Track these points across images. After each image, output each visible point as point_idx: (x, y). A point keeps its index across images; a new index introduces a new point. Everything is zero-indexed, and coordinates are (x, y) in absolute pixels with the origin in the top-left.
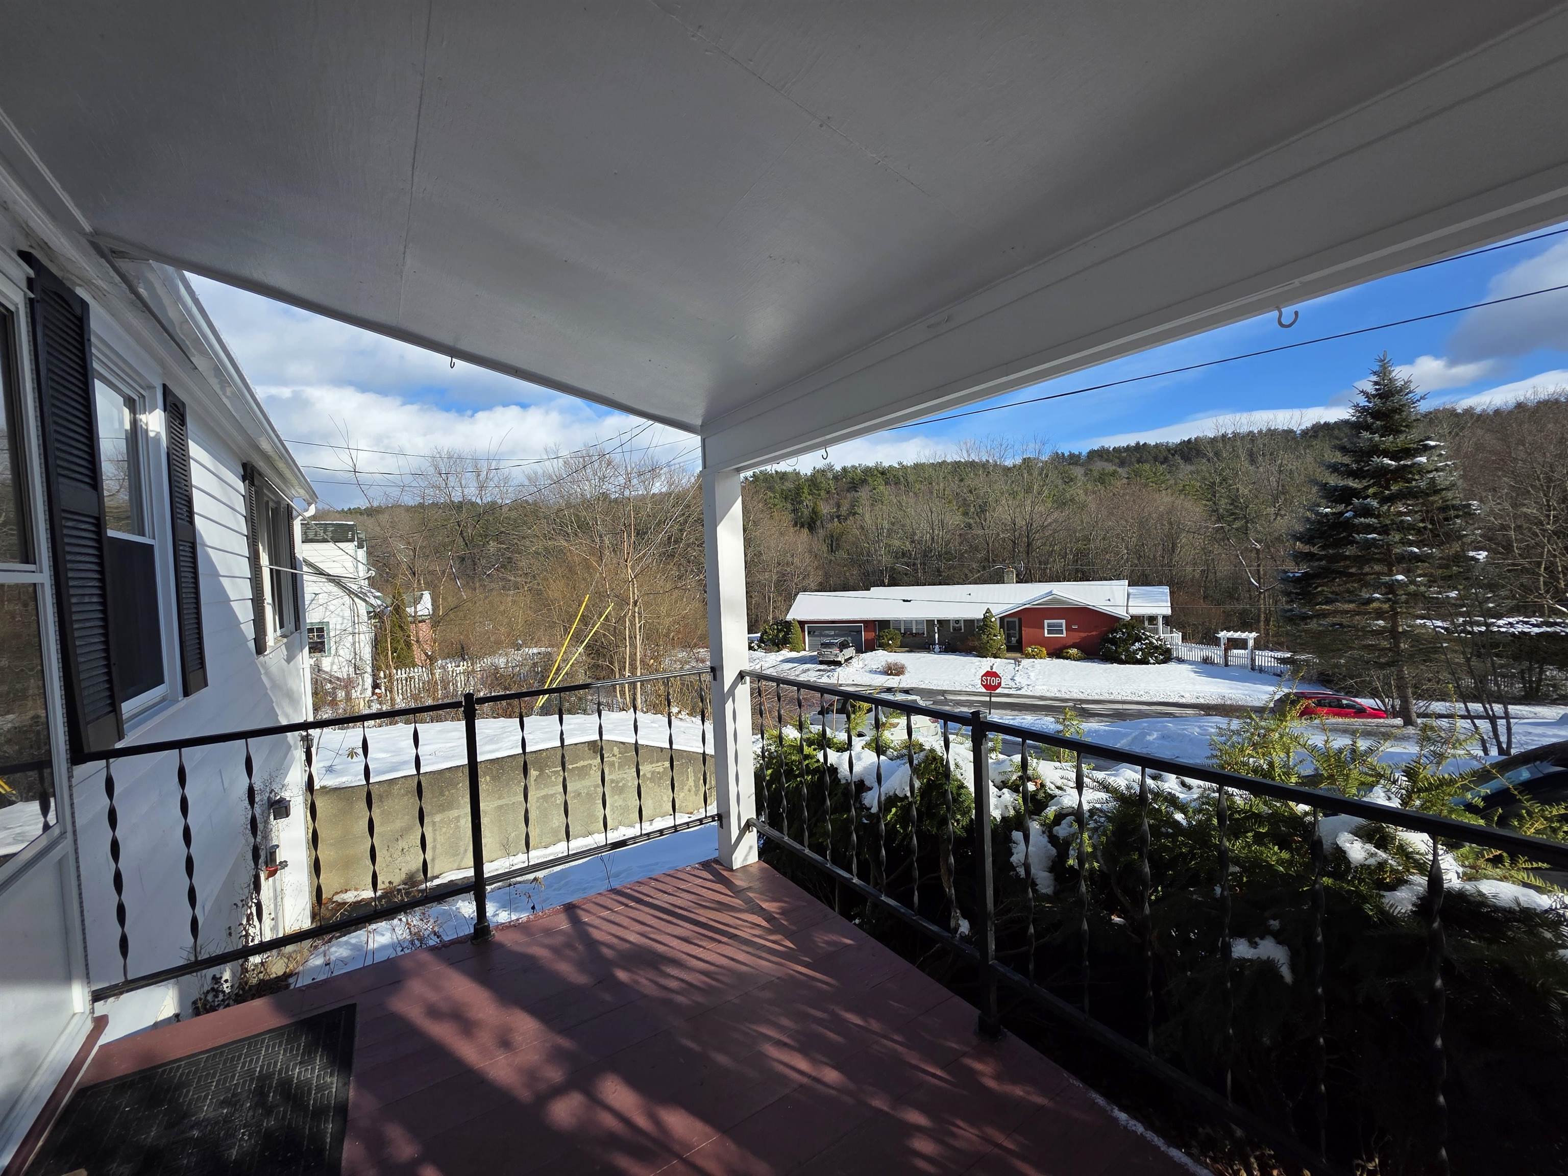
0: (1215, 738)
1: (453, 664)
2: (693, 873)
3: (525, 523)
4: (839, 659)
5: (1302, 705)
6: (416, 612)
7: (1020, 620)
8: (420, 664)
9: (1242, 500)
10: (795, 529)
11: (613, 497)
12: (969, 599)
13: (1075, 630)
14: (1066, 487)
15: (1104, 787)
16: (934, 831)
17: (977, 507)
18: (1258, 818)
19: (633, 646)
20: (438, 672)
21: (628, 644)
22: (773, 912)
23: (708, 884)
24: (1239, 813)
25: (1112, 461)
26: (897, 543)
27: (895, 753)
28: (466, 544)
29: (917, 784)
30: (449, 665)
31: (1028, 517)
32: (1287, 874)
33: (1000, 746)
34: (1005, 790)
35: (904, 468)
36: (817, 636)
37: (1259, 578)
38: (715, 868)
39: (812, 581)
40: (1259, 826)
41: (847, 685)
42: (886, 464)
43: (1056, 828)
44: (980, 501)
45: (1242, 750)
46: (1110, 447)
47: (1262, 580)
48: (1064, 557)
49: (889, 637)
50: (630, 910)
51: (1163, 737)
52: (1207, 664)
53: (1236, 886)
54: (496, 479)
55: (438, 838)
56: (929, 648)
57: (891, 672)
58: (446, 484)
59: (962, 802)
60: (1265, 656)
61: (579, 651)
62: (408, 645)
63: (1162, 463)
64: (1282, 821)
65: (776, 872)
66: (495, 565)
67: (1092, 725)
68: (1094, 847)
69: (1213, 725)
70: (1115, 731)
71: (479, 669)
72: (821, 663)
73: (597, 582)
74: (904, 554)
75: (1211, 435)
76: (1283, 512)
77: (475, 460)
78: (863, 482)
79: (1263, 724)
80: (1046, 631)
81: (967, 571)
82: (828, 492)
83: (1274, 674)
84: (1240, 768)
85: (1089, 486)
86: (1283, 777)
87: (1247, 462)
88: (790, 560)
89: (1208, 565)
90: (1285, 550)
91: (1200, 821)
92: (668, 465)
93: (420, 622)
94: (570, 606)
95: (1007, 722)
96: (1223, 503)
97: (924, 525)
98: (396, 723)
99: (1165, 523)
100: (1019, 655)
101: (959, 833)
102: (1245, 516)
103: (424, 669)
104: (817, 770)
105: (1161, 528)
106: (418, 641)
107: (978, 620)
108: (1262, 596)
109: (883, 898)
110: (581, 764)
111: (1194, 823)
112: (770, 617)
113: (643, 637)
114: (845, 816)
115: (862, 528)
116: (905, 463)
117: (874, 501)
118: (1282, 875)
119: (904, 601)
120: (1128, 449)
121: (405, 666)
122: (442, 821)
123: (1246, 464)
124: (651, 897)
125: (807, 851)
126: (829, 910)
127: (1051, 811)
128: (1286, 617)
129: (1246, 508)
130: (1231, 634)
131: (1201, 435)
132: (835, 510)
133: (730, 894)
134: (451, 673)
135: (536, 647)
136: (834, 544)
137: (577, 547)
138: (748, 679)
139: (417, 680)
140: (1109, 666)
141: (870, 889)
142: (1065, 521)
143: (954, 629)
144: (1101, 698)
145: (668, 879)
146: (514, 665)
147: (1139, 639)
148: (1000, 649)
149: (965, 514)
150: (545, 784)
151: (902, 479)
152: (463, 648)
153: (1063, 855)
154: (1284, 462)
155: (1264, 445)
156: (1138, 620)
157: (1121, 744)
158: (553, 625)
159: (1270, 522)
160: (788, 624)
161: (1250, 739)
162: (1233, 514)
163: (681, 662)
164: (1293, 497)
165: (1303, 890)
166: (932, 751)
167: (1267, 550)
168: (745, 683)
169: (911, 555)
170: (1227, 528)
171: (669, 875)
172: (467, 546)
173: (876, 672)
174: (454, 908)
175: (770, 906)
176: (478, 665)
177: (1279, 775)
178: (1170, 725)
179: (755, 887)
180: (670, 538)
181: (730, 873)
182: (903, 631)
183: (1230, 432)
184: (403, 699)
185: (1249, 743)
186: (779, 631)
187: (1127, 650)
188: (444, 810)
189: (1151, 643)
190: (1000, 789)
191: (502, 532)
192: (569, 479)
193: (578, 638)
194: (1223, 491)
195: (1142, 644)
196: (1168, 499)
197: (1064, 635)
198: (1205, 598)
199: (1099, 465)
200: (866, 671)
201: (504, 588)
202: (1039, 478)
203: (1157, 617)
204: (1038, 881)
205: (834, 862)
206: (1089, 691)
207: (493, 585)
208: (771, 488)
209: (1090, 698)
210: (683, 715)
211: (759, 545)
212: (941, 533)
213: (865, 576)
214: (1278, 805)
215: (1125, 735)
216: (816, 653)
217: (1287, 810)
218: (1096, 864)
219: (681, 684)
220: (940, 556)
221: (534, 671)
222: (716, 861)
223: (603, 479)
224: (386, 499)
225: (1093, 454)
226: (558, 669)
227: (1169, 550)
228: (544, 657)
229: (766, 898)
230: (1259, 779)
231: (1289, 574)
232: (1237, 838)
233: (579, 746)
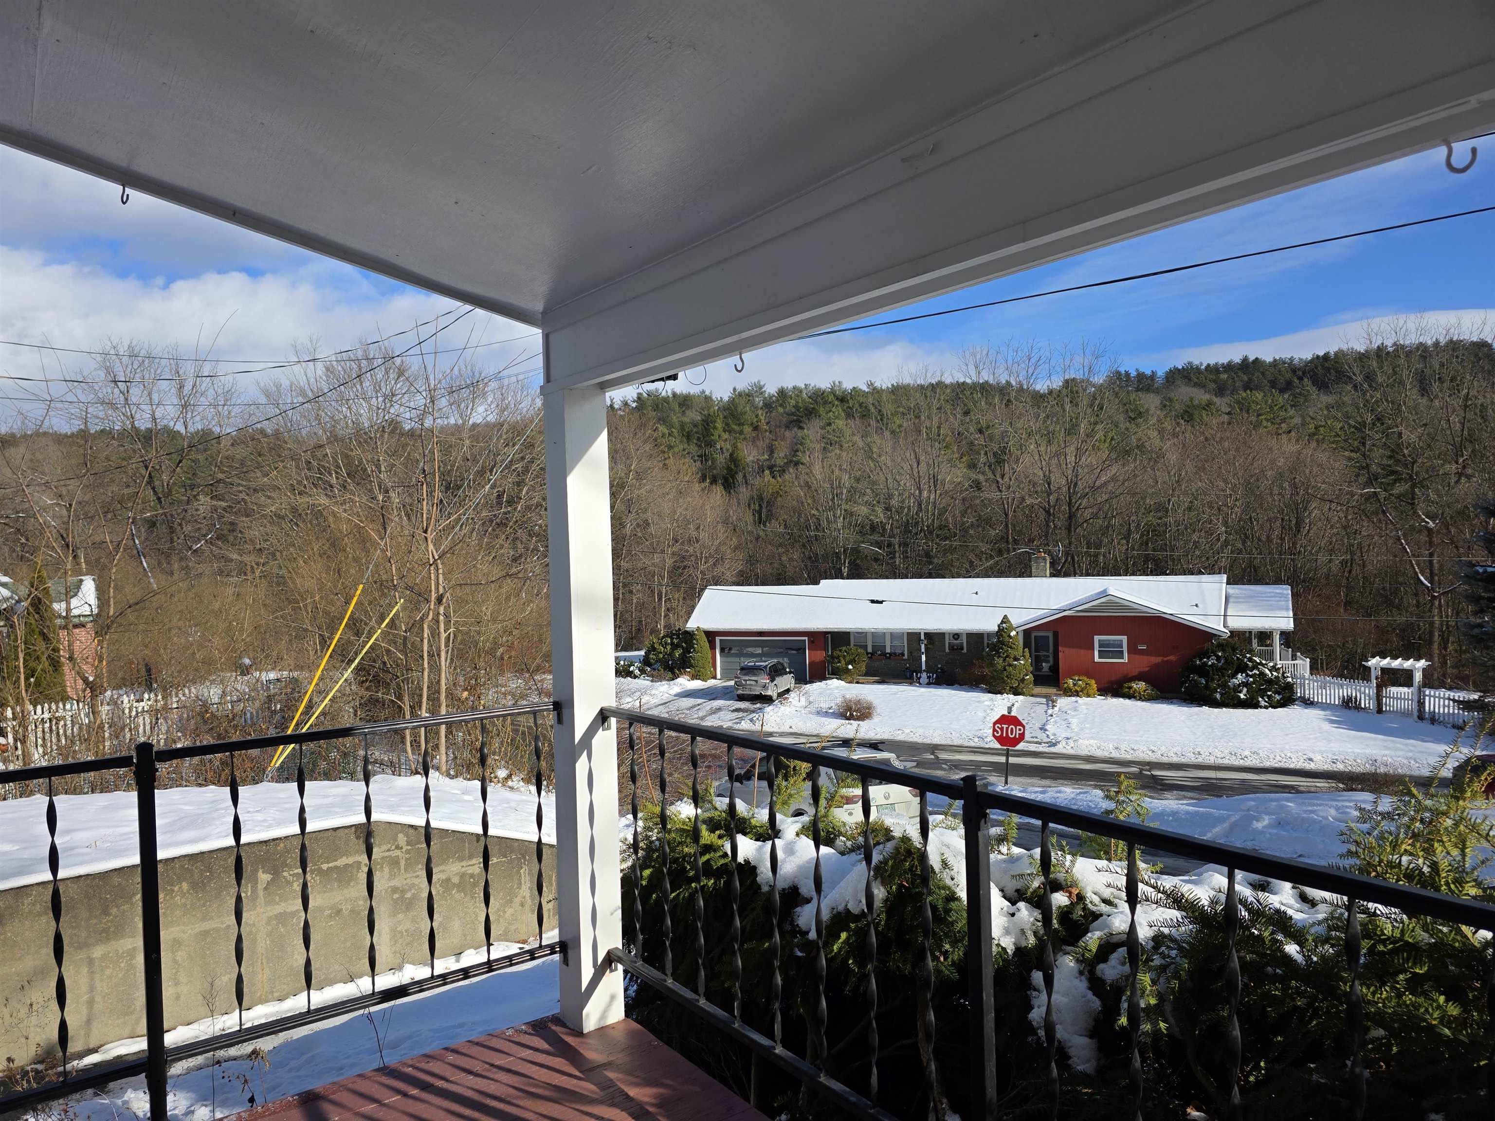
0: (1353, 825)
1: (132, 697)
2: (516, 1040)
3: (259, 467)
4: (769, 693)
5: (1489, 774)
6: (68, 610)
7: (1056, 634)
8: (75, 697)
9: (1406, 452)
10: (703, 485)
11: (407, 427)
12: (975, 600)
13: (1141, 652)
14: (1133, 428)
15: (1177, 901)
16: (908, 969)
17: (990, 454)
18: (1414, 951)
19: (435, 668)
20: (104, 709)
21: (426, 665)
22: (647, 1103)
23: (542, 1058)
24: (1384, 942)
25: (1204, 386)
26: (864, 510)
27: (849, 844)
28: (159, 499)
29: (880, 893)
30: (125, 699)
31: (1070, 472)
32: (1456, 1040)
33: (1014, 833)
34: (1022, 905)
35: (876, 392)
36: (735, 655)
37: (1432, 575)
38: (554, 1031)
39: (730, 567)
40: (1415, 964)
41: (782, 734)
42: (848, 385)
43: (1101, 966)
44: (995, 447)
45: (1395, 846)
46: (1201, 364)
47: (1436, 578)
48: (1127, 537)
49: (848, 658)
50: (410, 1102)
51: (1279, 824)
52: (1350, 708)
53: (1380, 1060)
54: (211, 393)
55: (98, 984)
56: (911, 677)
57: (851, 715)
58: (126, 399)
59: (952, 923)
60: (1439, 698)
61: (345, 676)
62: (56, 665)
63: (1282, 391)
64: (1449, 956)
65: (652, 1037)
66: (205, 535)
67: (1170, 804)
68: (1160, 996)
69: (1351, 804)
70: (1203, 814)
71: (175, 706)
72: (741, 698)
73: (377, 566)
74: (873, 528)
75: (1361, 348)
76: (1469, 471)
77: (177, 360)
78: (811, 413)
79: (1428, 803)
80: (1096, 653)
81: (972, 557)
82: (756, 428)
83: (1454, 727)
84: (1387, 872)
85: (1168, 426)
86: (1452, 886)
87: (1415, 391)
88: (694, 534)
89: (1352, 553)
90: (1473, 531)
91: (1322, 957)
92: (498, 377)
93: (76, 626)
94: (331, 603)
95: (1032, 796)
96: (1378, 456)
97: (906, 481)
98: (31, 793)
99: (1286, 485)
100: (1052, 690)
101: (947, 972)
102: (1411, 477)
103: (81, 705)
104: (724, 870)
105: (1280, 494)
106: (71, 659)
107: (989, 635)
108: (1437, 603)
109: (823, 1079)
110: (342, 862)
111: (1315, 959)
112: (661, 626)
113: (452, 655)
114: (767, 944)
115: (808, 485)
116: (877, 384)
117: (829, 444)
118: (1448, 1042)
119: (873, 601)
120: (1229, 367)
121: (50, 699)
122: (105, 957)
123: (1413, 394)
124: (447, 1080)
125: (703, 1002)
126: (738, 1100)
127: (1093, 939)
128: (1473, 636)
129: (1413, 463)
130: (1386, 662)
131: (1344, 348)
132: (766, 457)
133: (577, 1073)
134: (127, 711)
135: (273, 669)
136: (764, 510)
137: (347, 507)
138: (613, 721)
139: (69, 723)
140: (1196, 710)
141: (804, 1065)
142: (1128, 479)
143: (952, 647)
144: (1184, 760)
145: (475, 1051)
146: (235, 699)
147: (1242, 668)
148: (1023, 680)
149: (972, 466)
150: (281, 896)
151: (873, 410)
152: (149, 671)
153: (1110, 1010)
154: (1473, 393)
155: (1442, 365)
156: (1241, 638)
157: (1211, 835)
158: (301, 635)
159: (1449, 486)
160: (688, 637)
161: (1409, 827)
162: (1393, 473)
163: (513, 695)
164: (1485, 448)
165: (1479, 1066)
166: (905, 839)
167: (1445, 531)
168: (609, 728)
169: (884, 529)
170: (1383, 495)
171: (477, 1044)
172: (160, 502)
173: (826, 714)
174: (119, 1102)
175: (640, 1093)
176: (175, 699)
177: (1447, 884)
178: (1291, 805)
179: (620, 1062)
180: (499, 496)
181: (578, 1040)
182: (870, 650)
183: (1389, 343)
184: (45, 754)
185: (1406, 833)
186: (675, 647)
187: (1224, 685)
188: (108, 939)
189: (1262, 674)
190: (1013, 903)
191: (219, 481)
192: (333, 395)
193: (343, 655)
194: (1377, 437)
195: (1247, 675)
196: (1291, 448)
197: (1125, 660)
198: (1348, 604)
199: (1184, 392)
200: (810, 713)
201: (221, 572)
202: (1089, 411)
203: (1271, 633)
204: (1072, 1052)
205: (747, 1020)
206: (1163, 749)
207: (201, 568)
208: (663, 420)
209: (1165, 760)
210: (515, 782)
211: (645, 511)
212: (932, 497)
213: (813, 562)
214: (1445, 930)
215: (1220, 820)
216: (732, 683)
217: (1459, 938)
218: (1162, 1025)
219: (513, 730)
220: (931, 533)
221: (269, 708)
222: (557, 1020)
223: (390, 397)
224: (23, 423)
225: (1175, 375)
226: (310, 707)
227: (1290, 529)
228: (286, 687)
229: (635, 1080)
230: (1417, 889)
231: (1477, 568)
232: (1384, 984)
233: (340, 833)
